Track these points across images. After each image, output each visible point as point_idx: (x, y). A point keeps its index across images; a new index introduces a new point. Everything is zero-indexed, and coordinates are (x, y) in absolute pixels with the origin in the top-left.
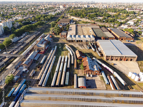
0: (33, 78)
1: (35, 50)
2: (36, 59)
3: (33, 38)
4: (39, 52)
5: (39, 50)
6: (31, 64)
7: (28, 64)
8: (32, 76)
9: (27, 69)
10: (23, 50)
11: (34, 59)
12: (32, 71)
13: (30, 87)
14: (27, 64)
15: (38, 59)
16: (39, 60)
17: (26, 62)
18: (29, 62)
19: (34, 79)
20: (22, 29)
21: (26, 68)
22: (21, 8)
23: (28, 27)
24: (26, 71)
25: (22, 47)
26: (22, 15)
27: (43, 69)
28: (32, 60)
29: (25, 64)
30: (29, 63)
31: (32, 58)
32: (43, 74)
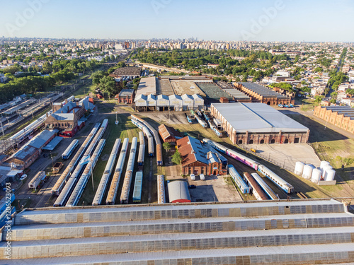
0: (40, 193)
1: (47, 127)
2: (50, 147)
3: (43, 105)
4: (58, 134)
5: (58, 129)
6: (34, 160)
7: (25, 159)
8: (34, 187)
9: (21, 171)
10: (12, 130)
11: (45, 148)
12: (37, 175)
13: (26, 210)
14: (21, 159)
15: (55, 149)
16: (58, 151)
17: (19, 154)
18: (28, 153)
19: (41, 195)
20: (12, 84)
21: (18, 168)
22: (13, 50)
23: (29, 80)
24: (19, 175)
25: (10, 124)
26: (15, 60)
27: (69, 168)
28: (37, 149)
29: (17, 158)
30: (27, 157)
31: (40, 146)
32: (70, 180)
